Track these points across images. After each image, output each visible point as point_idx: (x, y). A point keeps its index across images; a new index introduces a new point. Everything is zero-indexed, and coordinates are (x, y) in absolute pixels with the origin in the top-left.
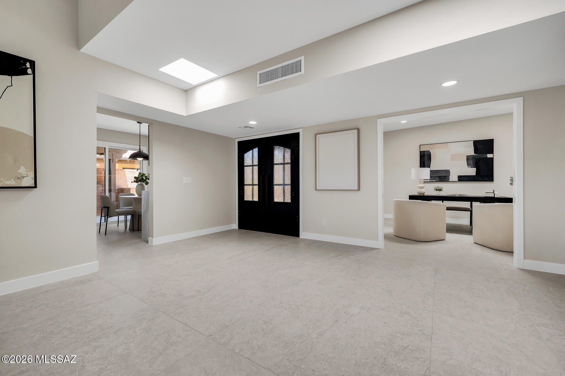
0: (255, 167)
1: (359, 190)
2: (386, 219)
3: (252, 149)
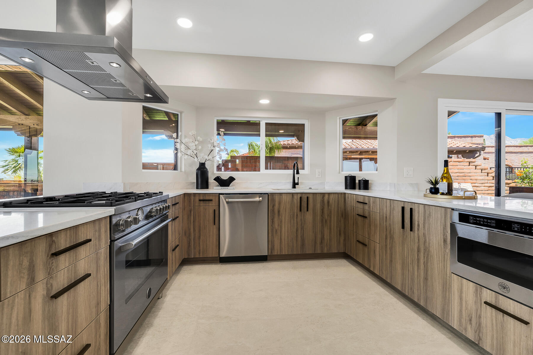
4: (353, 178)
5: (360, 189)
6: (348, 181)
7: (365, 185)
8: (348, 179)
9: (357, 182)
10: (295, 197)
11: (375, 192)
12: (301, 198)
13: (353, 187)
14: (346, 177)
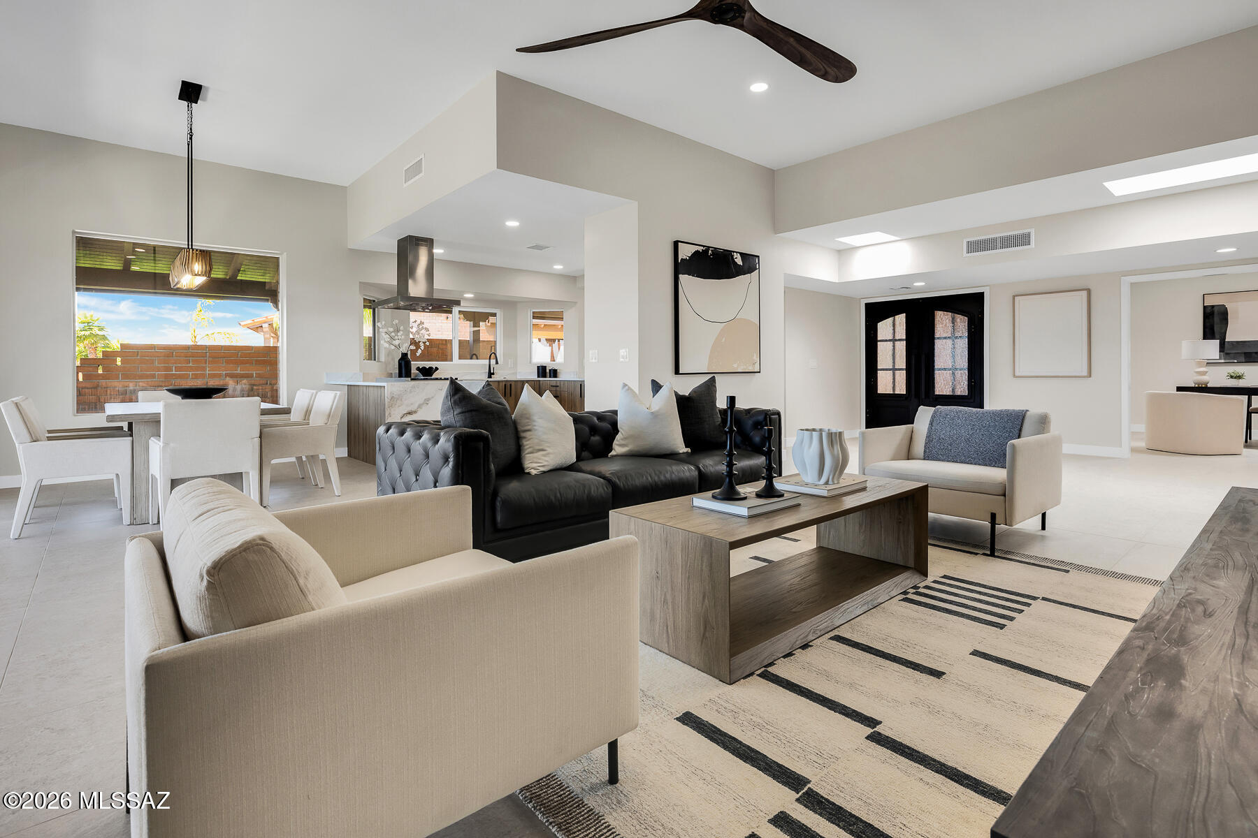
0: (897, 343)
1: (1090, 376)
2: (1133, 433)
3: (893, 315)
4: (544, 368)
5: (550, 377)
6: (541, 371)
7: (554, 373)
8: (540, 368)
9: (548, 371)
10: (501, 384)
11: (563, 377)
12: (505, 385)
13: (545, 376)
14: (538, 367)
